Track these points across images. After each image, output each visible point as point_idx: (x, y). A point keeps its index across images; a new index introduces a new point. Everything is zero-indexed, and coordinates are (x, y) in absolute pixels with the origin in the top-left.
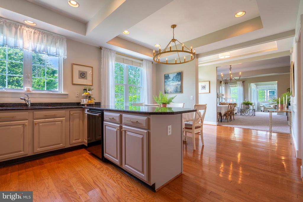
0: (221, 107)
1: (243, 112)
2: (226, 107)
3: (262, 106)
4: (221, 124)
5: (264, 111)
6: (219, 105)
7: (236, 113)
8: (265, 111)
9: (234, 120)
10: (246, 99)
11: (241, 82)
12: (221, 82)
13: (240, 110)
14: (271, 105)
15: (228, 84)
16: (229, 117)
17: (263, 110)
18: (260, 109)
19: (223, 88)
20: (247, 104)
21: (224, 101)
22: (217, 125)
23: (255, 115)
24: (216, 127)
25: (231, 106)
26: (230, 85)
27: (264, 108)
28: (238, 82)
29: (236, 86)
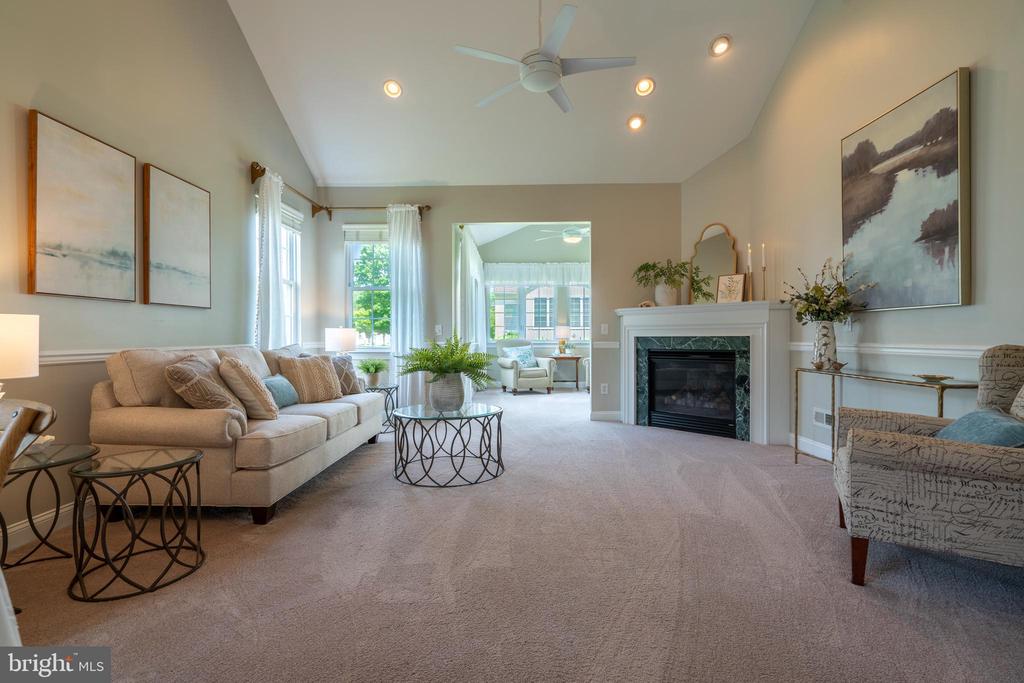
3: (506, 362)
5: (515, 392)
8: (519, 390)
10: (438, 328)
11: (410, 208)
12: (255, 173)
14: (540, 360)
15: (335, 213)
17: (511, 385)
19: (285, 234)
20: (449, 370)
26: (345, 227)
27: (516, 373)
28: (393, 210)
29: (381, 235)
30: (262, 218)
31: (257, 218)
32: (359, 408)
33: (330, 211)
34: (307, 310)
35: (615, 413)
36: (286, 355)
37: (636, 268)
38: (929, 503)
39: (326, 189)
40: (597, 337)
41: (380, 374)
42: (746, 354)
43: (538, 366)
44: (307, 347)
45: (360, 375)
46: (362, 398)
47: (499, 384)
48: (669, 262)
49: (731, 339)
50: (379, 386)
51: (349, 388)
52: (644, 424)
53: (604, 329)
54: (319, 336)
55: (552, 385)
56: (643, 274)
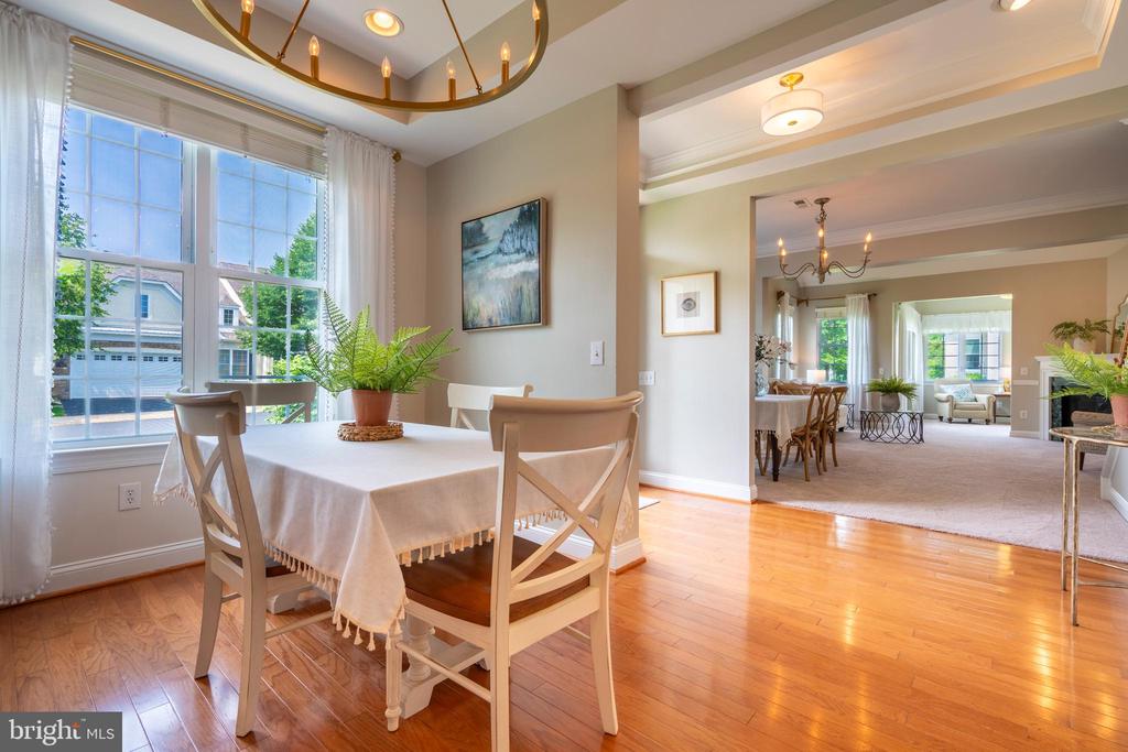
0: (775, 404)
1: (872, 424)
2: (800, 403)
3: (943, 396)
4: (771, 492)
5: (950, 421)
6: (764, 396)
7: (841, 430)
8: (954, 420)
9: (836, 465)
10: (881, 371)
11: (862, 296)
12: (780, 295)
13: (858, 416)
14: (978, 396)
15: (811, 302)
16: (814, 452)
17: (946, 415)
18: (936, 411)
19: (790, 321)
20: (890, 391)
21: (791, 376)
22: (755, 502)
23: (922, 439)
24: (746, 512)
25: (821, 401)
26: (816, 310)
27: (951, 406)
28: (849, 298)
29: (841, 313)
30: (782, 316)
33: (807, 301)
35: (1035, 433)
37: (1054, 327)
39: (805, 288)
40: (1016, 375)
43: (976, 401)
47: (937, 415)
48: (1088, 321)
53: (1024, 371)
55: (992, 418)
56: (1060, 330)
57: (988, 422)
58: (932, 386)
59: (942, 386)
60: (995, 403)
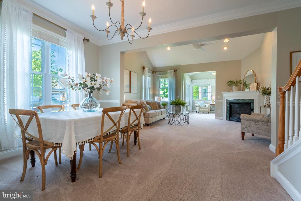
3: (197, 105)
5: (199, 113)
11: (172, 71)
12: (144, 68)
14: (206, 105)
17: (198, 111)
23: (188, 123)
26: (159, 75)
27: (199, 108)
28: (169, 71)
29: (166, 77)
30: (145, 76)
31: (144, 76)
32: (162, 112)
33: (156, 72)
34: (151, 93)
35: (222, 117)
36: (149, 102)
37: (227, 82)
38: (253, 126)
39: (155, 68)
40: (217, 98)
41: (166, 106)
42: (253, 103)
43: (205, 106)
44: (152, 100)
45: (162, 106)
46: (162, 110)
47: (195, 111)
48: (236, 80)
49: (250, 100)
50: (165, 108)
51: (160, 108)
52: (228, 120)
53: (219, 97)
54: (154, 98)
55: (209, 111)
56: (229, 83)
57: (208, 113)
58: (194, 102)
59: (197, 102)
60: (210, 107)
